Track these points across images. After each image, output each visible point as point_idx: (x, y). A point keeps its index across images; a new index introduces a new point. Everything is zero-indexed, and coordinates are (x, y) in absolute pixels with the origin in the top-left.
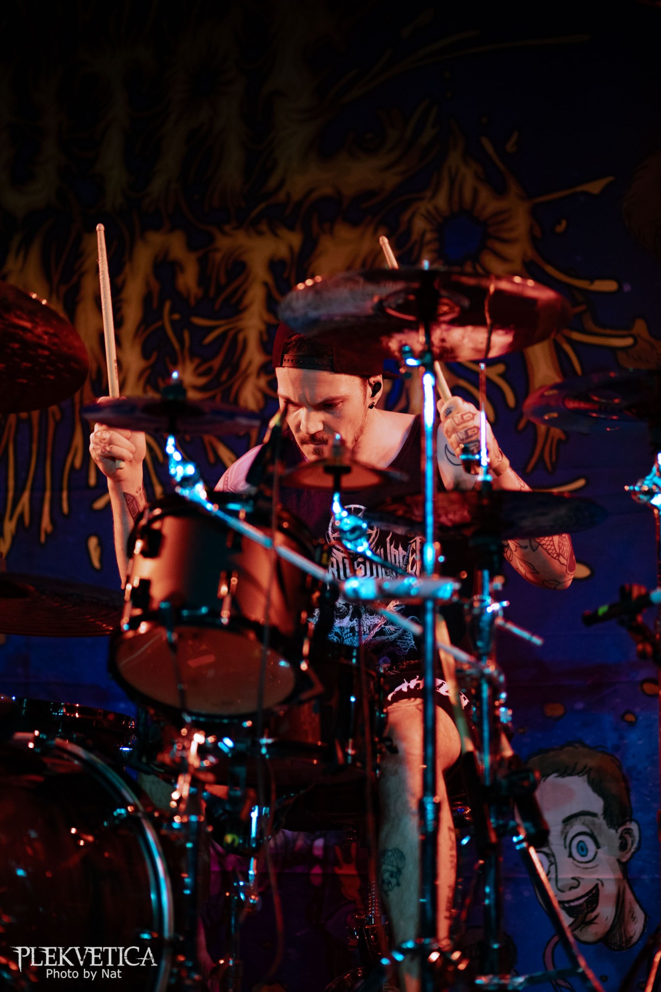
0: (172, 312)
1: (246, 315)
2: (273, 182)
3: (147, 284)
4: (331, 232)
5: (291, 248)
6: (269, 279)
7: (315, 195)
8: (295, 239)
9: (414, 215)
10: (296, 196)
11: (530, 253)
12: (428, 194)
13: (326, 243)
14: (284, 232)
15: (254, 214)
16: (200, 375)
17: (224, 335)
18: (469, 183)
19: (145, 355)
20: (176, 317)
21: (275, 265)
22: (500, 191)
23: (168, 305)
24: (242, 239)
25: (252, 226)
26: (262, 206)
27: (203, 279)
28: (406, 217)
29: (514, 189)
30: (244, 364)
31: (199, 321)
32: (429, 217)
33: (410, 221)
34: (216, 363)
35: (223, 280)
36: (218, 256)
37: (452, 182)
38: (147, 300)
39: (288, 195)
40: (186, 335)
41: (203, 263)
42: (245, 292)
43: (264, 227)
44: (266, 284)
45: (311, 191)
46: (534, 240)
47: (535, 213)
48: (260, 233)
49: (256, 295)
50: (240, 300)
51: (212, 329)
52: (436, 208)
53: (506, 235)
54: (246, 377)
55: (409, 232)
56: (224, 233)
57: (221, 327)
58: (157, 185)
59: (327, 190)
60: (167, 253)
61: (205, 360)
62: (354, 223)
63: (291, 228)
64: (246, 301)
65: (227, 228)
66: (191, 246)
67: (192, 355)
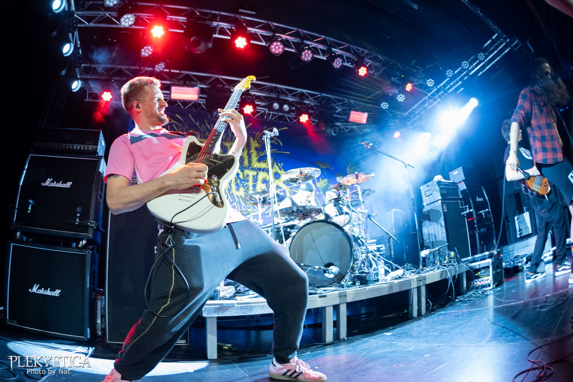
2: (252, 165)
5: (255, 174)
10: (255, 167)
14: (254, 171)
15: (250, 168)
17: (246, 185)
18: (277, 169)
21: (253, 176)
24: (248, 172)
34: (246, 188)
35: (246, 177)
36: (245, 174)
48: (251, 171)
57: (246, 183)
59: (259, 167)
65: (246, 170)
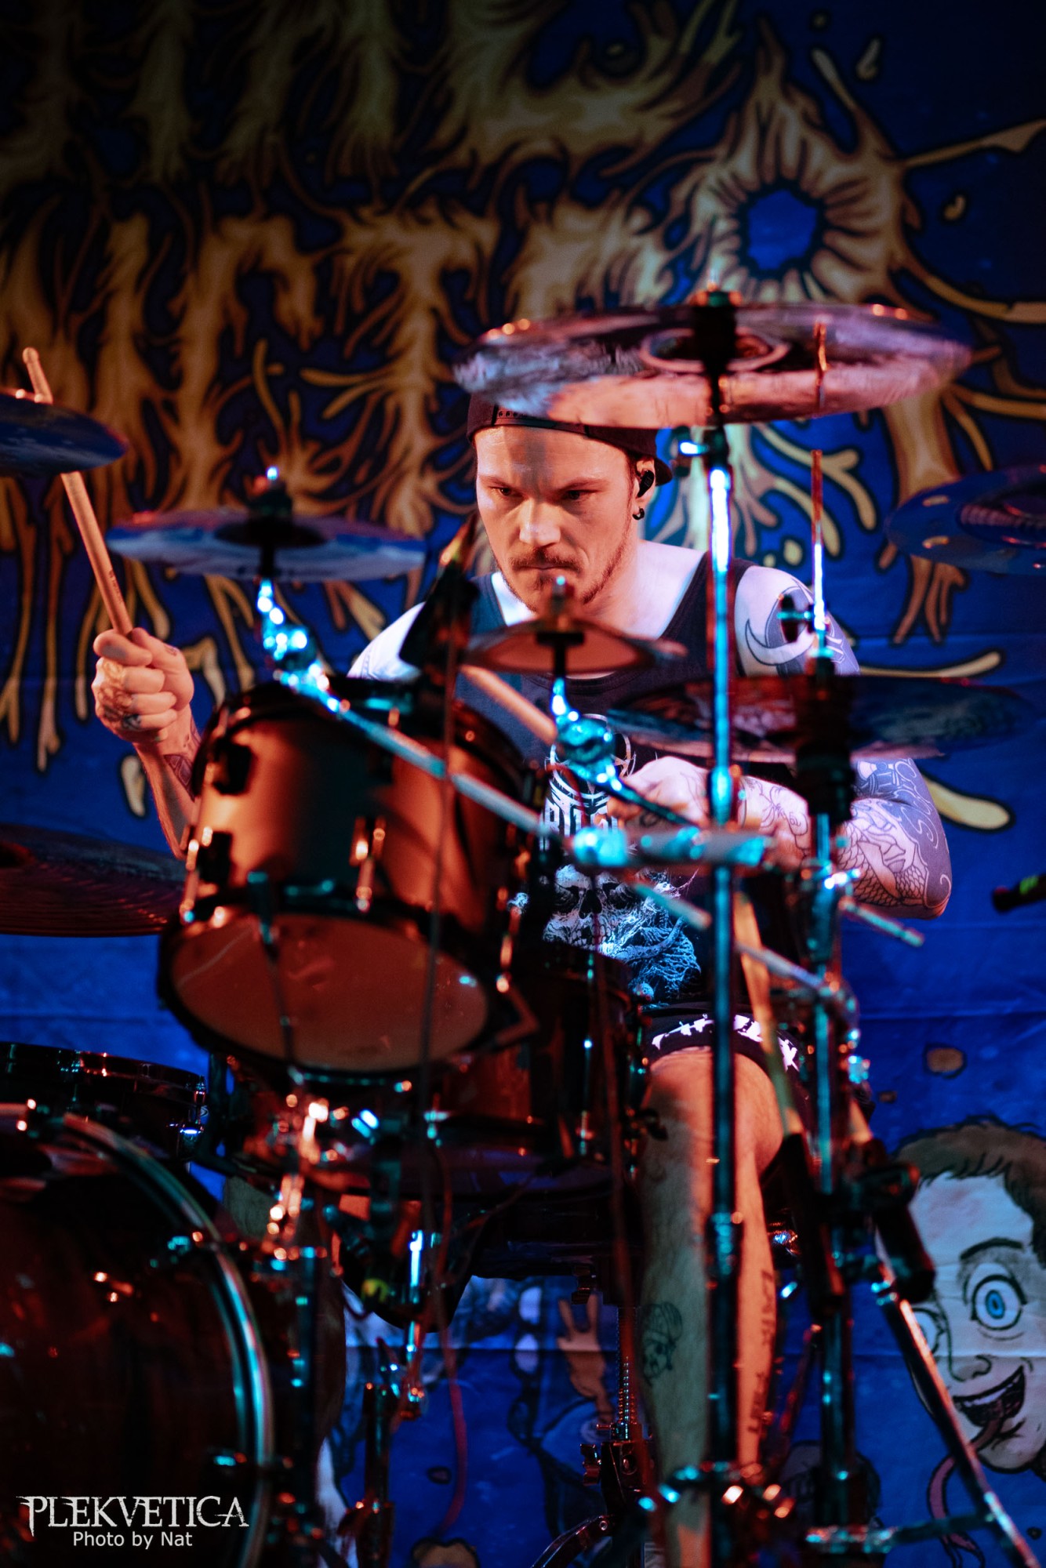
0: (268, 361)
1: (399, 366)
2: (446, 132)
3: (225, 312)
4: (550, 218)
5: (478, 248)
6: (441, 304)
7: (519, 155)
8: (486, 232)
9: (695, 188)
10: (487, 157)
11: (901, 255)
12: (721, 151)
13: (540, 238)
14: (465, 219)
15: (413, 187)
16: (320, 472)
17: (361, 401)
18: (793, 132)
19: (222, 436)
20: (276, 369)
21: (450, 278)
22: (847, 146)
23: (261, 348)
24: (391, 231)
25: (411, 210)
26: (428, 173)
27: (323, 303)
28: (681, 193)
29: (872, 142)
30: (397, 452)
31: (315, 377)
32: (722, 193)
33: (689, 201)
34: (347, 451)
35: (359, 305)
36: (350, 262)
37: (763, 131)
38: (224, 340)
39: (474, 155)
40: (294, 402)
41: (324, 275)
42: (398, 325)
43: (431, 211)
44: (434, 312)
45: (514, 146)
46: (907, 232)
47: (908, 185)
48: (425, 222)
49: (418, 330)
50: (390, 339)
51: (340, 390)
52: (735, 177)
53: (858, 224)
54: (399, 478)
55: (686, 218)
56: (360, 222)
57: (357, 387)
58: (242, 138)
59: (543, 146)
60: (259, 256)
61: (327, 445)
62: (590, 203)
63: (479, 213)
64: (400, 341)
65: (366, 213)
66: (302, 245)
67: (305, 437)
